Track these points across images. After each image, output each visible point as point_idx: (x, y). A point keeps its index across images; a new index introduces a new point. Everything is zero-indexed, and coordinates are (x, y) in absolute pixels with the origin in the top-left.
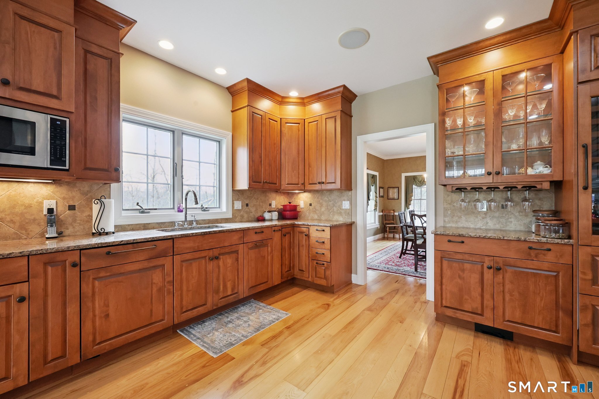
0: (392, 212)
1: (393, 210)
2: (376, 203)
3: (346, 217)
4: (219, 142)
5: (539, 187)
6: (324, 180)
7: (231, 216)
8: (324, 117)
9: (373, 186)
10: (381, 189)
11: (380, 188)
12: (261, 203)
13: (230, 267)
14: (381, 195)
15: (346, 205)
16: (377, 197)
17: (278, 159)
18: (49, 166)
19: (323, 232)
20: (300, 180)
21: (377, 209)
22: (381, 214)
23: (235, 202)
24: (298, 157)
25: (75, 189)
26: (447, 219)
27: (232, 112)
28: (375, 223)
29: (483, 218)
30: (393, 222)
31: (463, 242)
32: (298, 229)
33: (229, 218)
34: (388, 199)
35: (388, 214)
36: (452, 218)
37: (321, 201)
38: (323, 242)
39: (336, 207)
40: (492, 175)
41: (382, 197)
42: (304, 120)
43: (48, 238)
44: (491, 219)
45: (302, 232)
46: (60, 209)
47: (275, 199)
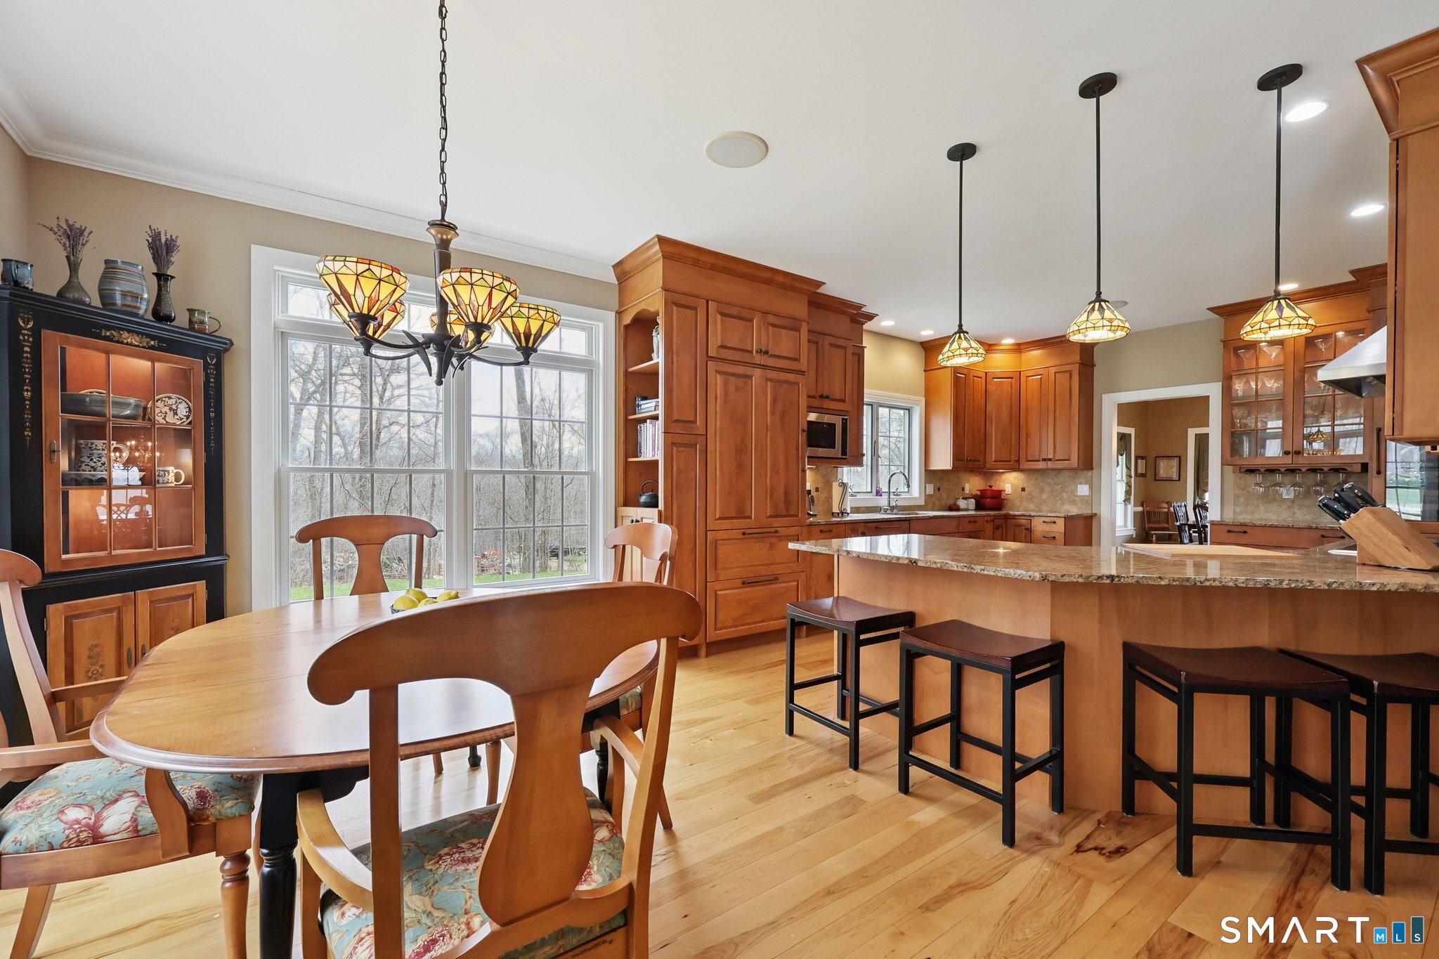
0: (1165, 505)
1: (1167, 503)
2: (1128, 488)
3: (1083, 507)
4: (909, 410)
5: (1349, 469)
6: (1051, 456)
7: (923, 504)
8: (1053, 370)
9: (1122, 455)
10: (1140, 461)
11: (1137, 458)
12: (953, 487)
14: (1139, 471)
15: (1083, 490)
16: (1131, 477)
17: (983, 428)
18: (840, 456)
19: (1054, 525)
20: (1013, 455)
21: (1130, 498)
22: (1140, 509)
23: (927, 485)
24: (1011, 423)
26: (1238, 509)
27: (925, 371)
28: (1125, 526)
29: (1289, 507)
30: (1166, 525)
31: (1245, 532)
32: (1013, 521)
34: (1156, 480)
35: (1156, 510)
36: (1246, 507)
37: (1041, 484)
38: (1054, 538)
39: (1066, 492)
40: (1291, 455)
41: (1142, 475)
42: (1020, 372)
44: (1299, 508)
45: (1020, 526)
47: (968, 482)
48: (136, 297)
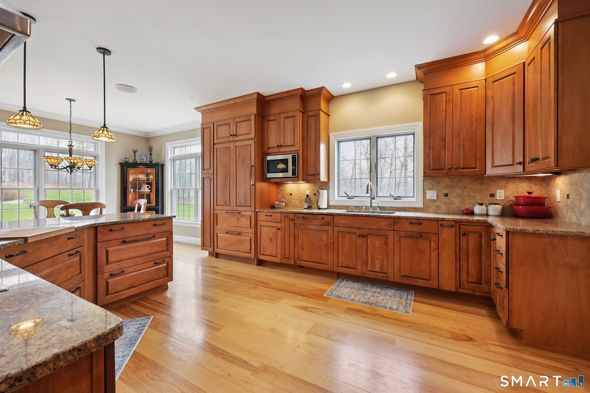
4: (413, 134)
7: (422, 206)
12: (472, 193)
13: (379, 248)
18: (291, 176)
23: (427, 192)
25: (316, 185)
33: (419, 208)
37: (580, 190)
42: (524, 63)
43: (305, 208)
46: (311, 195)
47: (503, 188)
48: (144, 159)
